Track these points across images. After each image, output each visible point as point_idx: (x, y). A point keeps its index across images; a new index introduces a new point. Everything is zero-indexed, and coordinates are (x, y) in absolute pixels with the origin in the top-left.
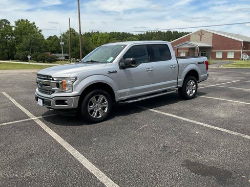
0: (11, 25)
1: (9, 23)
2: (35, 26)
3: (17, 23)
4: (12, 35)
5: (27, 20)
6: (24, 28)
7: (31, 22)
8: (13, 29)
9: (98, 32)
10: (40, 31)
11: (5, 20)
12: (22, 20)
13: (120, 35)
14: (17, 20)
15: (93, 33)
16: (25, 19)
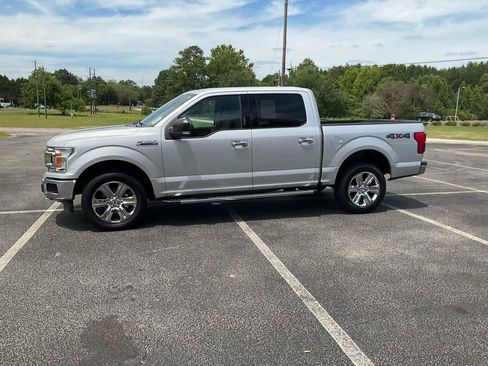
0: (204, 56)
1: (201, 52)
2: (243, 57)
3: (215, 52)
4: (204, 73)
5: (231, 47)
6: (224, 61)
7: (237, 51)
8: (207, 62)
9: (359, 66)
10: (251, 65)
11: (196, 47)
12: (223, 47)
13: (404, 71)
14: (215, 47)
15: (347, 67)
16: (227, 45)
